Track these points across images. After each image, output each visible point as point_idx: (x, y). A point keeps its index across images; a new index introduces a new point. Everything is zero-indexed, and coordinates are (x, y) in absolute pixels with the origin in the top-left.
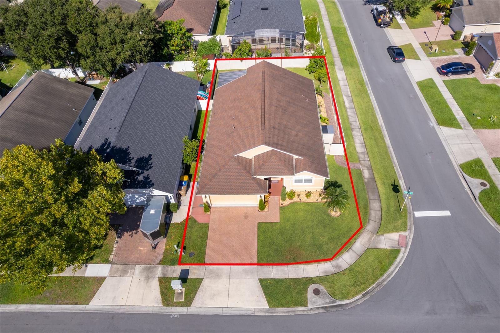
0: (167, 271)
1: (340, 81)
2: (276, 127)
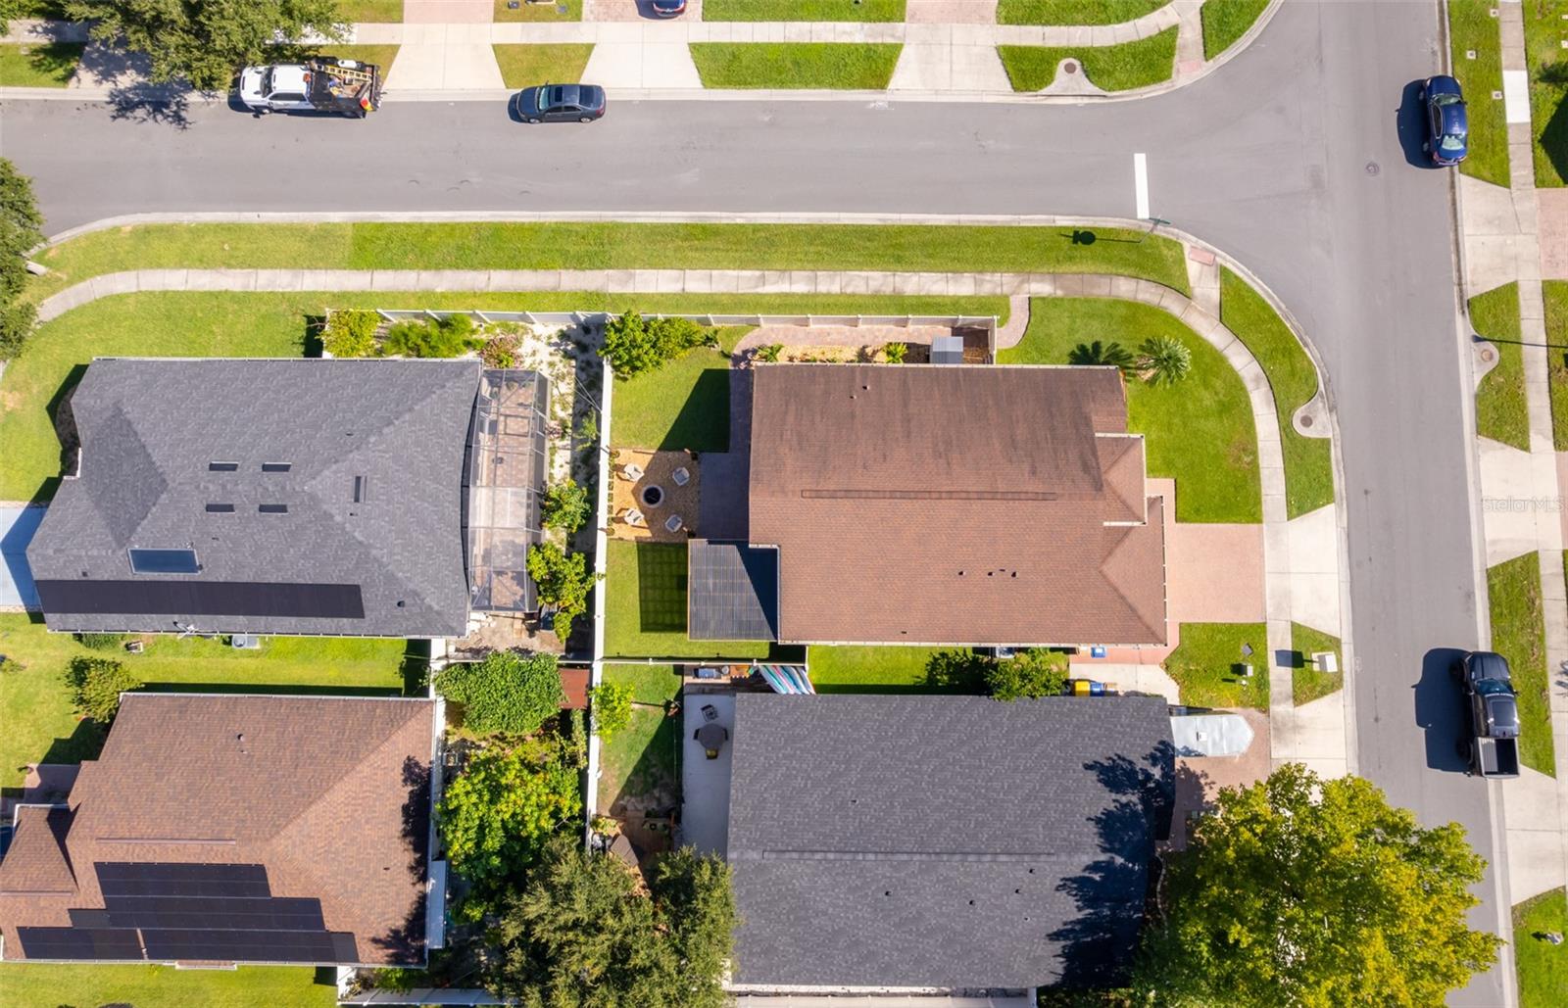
0: (1280, 693)
1: (687, 290)
2: (1026, 467)
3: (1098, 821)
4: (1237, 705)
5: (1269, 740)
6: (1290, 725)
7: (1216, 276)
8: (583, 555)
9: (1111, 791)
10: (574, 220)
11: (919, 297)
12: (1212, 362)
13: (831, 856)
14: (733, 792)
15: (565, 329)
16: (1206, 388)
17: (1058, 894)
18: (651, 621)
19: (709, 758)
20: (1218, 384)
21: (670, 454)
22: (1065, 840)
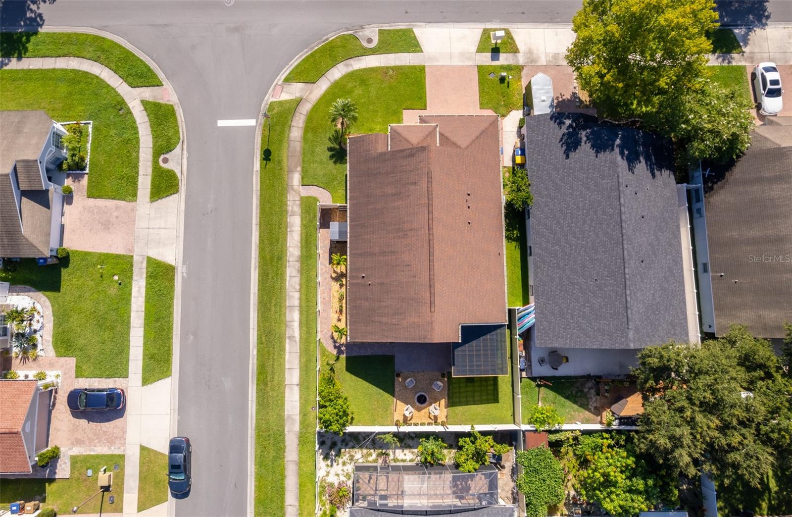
0: (513, 59)
1: (298, 383)
2: (412, 187)
3: (597, 152)
4: (520, 81)
5: (537, 66)
6: (529, 55)
7: (290, 85)
8: (460, 439)
9: (580, 145)
10: (254, 454)
11: (302, 247)
12: (338, 88)
13: (628, 292)
14: (595, 347)
15: (322, 457)
16: (353, 92)
17: (635, 173)
18: (492, 397)
19: (567, 361)
20: (350, 85)
21: (397, 390)
22: (609, 169)
